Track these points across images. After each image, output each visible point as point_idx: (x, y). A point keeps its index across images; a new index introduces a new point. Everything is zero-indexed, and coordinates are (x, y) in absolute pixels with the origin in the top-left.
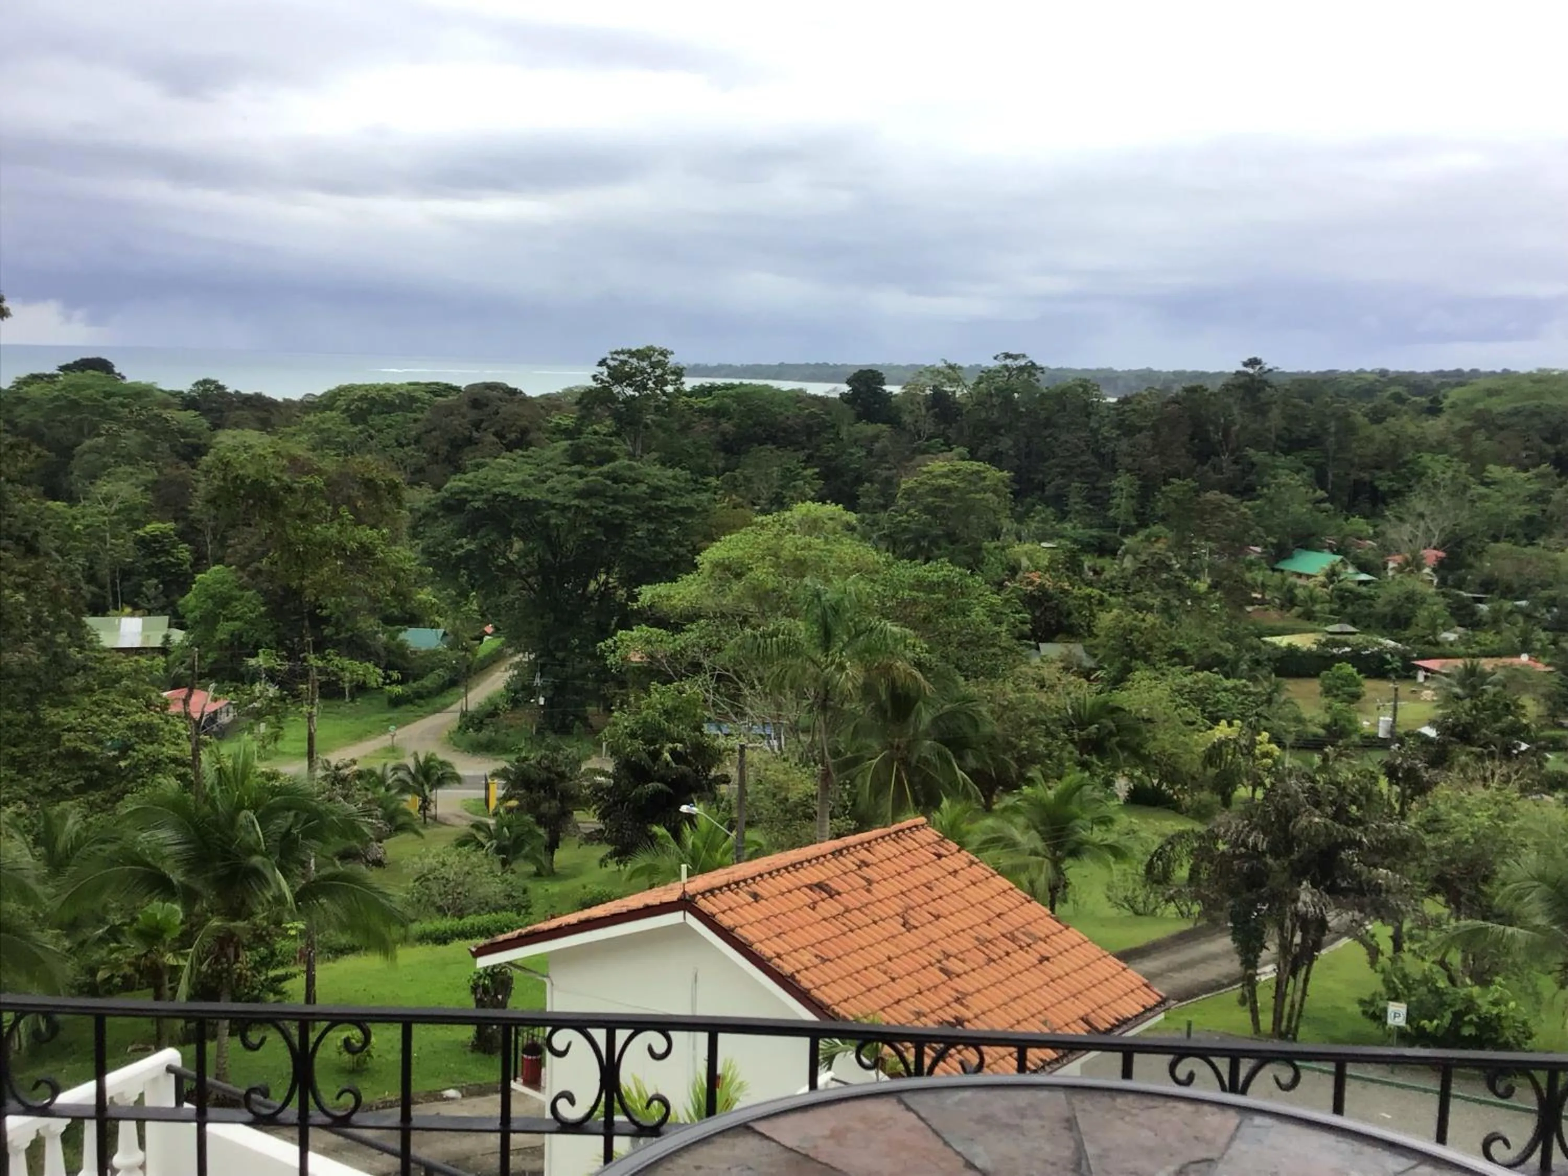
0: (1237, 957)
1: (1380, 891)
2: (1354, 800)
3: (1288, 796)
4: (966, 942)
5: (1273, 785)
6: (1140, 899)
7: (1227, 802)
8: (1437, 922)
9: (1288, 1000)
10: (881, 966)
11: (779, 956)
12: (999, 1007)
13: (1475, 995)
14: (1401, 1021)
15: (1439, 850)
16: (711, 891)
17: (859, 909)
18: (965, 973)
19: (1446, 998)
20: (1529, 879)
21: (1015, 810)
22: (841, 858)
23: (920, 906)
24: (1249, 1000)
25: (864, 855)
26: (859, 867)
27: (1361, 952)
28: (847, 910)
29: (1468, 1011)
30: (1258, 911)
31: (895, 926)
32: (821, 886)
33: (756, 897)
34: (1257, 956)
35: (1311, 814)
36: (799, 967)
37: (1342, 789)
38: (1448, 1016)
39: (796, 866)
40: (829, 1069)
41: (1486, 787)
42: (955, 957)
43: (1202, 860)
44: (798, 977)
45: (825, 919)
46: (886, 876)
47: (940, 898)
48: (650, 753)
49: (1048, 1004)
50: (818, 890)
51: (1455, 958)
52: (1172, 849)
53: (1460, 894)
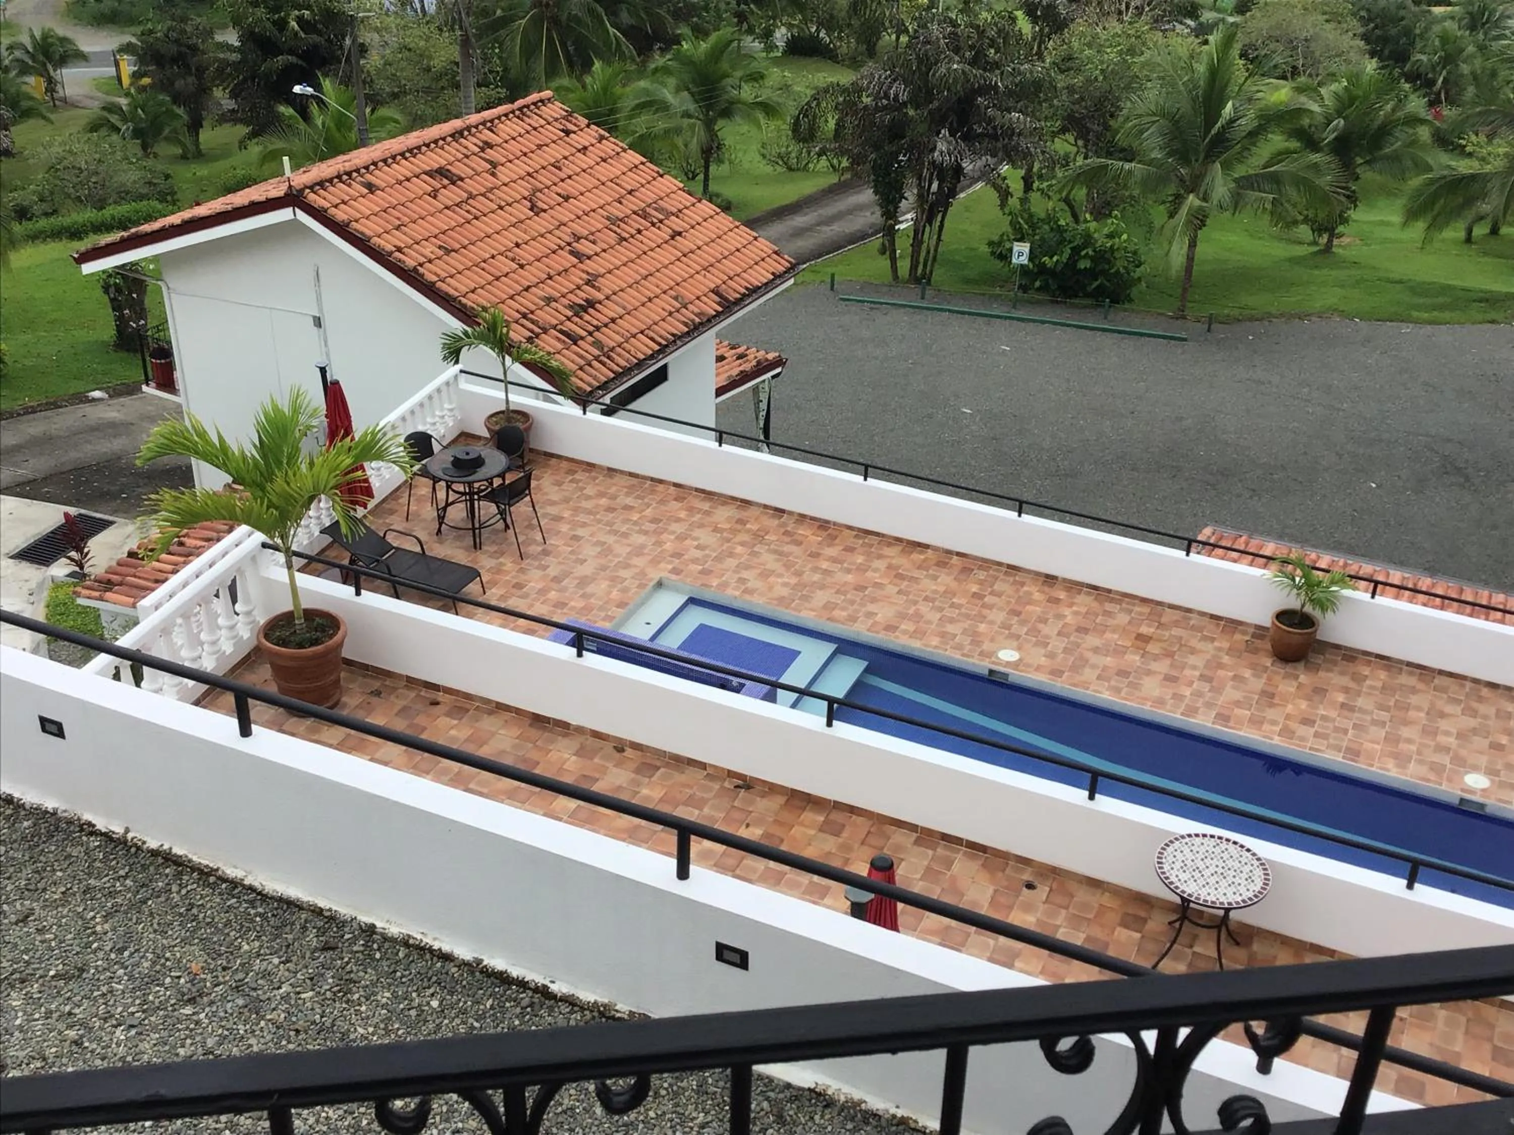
0: (877, 208)
1: (1013, 134)
2: (993, 43)
3: (929, 43)
4: (596, 222)
5: (916, 31)
6: (793, 155)
7: (871, 52)
8: (1066, 161)
9: (924, 247)
10: (509, 254)
11: (399, 250)
12: (630, 287)
13: (1092, 230)
14: (1024, 260)
15: (1071, 89)
16: (321, 184)
17: (483, 195)
18: (596, 254)
19: (1067, 236)
20: (1149, 115)
21: (666, 71)
22: (462, 140)
23: (548, 188)
24: (889, 249)
25: (487, 135)
26: (483, 150)
27: (993, 196)
28: (471, 196)
29: (1085, 246)
30: (899, 162)
31: (522, 210)
32: (441, 172)
33: (371, 188)
34: (897, 208)
35: (951, 61)
36: (423, 260)
37: (981, 32)
38: (1067, 252)
39: (414, 151)
40: (457, 362)
41: (1120, 21)
42: (586, 239)
43: (847, 114)
44: (421, 270)
45: (447, 208)
46: (511, 157)
47: (570, 177)
48: (274, 23)
49: (680, 280)
50: (438, 177)
51: (1080, 194)
52: (818, 105)
53: (1088, 131)
